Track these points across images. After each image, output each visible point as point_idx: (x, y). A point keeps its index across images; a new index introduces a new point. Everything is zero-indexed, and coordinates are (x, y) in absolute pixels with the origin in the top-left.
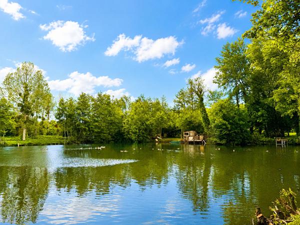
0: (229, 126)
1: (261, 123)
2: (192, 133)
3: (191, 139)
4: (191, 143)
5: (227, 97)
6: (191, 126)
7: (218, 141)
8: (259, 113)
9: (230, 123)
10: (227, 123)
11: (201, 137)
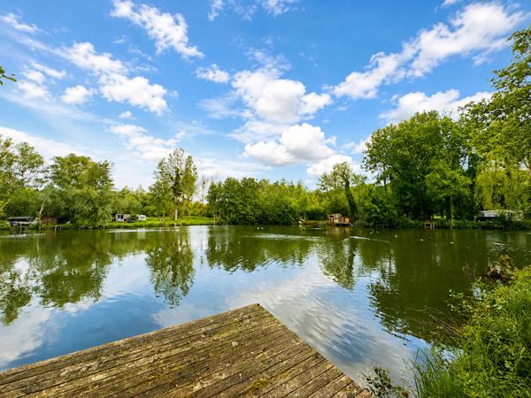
0: (378, 210)
1: (408, 207)
2: (337, 216)
3: (336, 221)
4: (338, 225)
5: (375, 181)
6: (336, 208)
7: (367, 224)
8: (408, 197)
9: (379, 207)
10: (376, 206)
11: (347, 220)
